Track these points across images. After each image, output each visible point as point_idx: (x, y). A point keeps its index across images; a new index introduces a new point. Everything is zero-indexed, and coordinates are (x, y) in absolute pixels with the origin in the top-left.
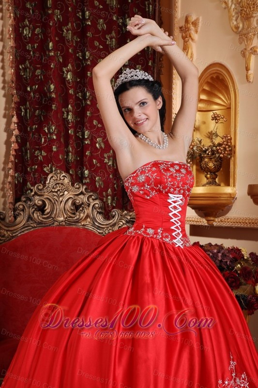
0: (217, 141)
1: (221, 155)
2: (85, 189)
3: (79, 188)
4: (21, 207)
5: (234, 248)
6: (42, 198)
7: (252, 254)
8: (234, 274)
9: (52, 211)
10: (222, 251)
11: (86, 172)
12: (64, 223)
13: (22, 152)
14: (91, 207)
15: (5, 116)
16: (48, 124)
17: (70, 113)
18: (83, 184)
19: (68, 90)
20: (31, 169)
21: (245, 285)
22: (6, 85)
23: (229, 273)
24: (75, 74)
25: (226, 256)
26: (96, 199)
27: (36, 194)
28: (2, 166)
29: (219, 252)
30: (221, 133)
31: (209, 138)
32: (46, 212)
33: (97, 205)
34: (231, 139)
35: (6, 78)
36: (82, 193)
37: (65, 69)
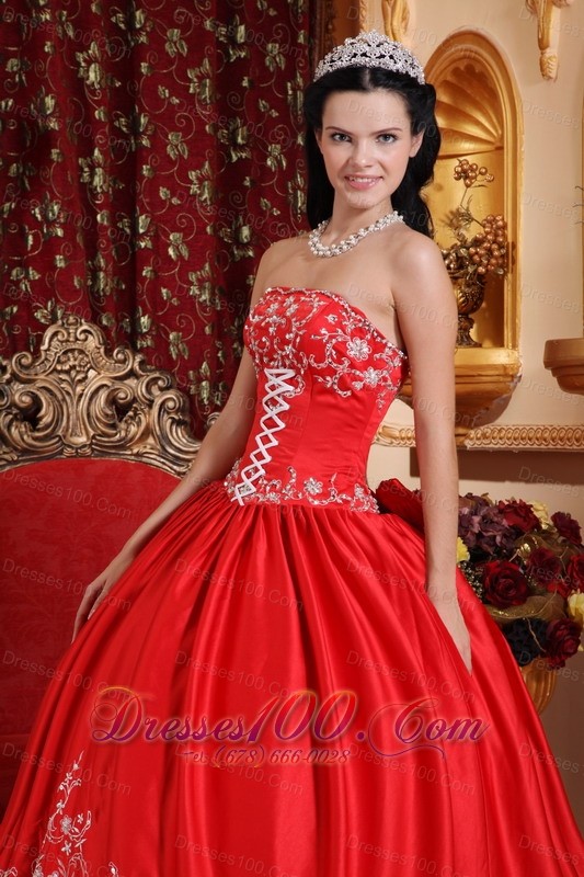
0: (472, 232)
1: (481, 270)
2: (141, 363)
3: (124, 361)
5: (515, 502)
6: (31, 388)
7: (559, 518)
8: (513, 566)
9: (57, 421)
10: (484, 511)
11: (144, 320)
14: (156, 408)
16: (42, 199)
17: (99, 171)
18: (135, 351)
19: (91, 111)
20: (3, 314)
21: (541, 594)
23: (498, 566)
24: (108, 67)
25: (492, 522)
26: (168, 388)
27: (15, 377)
29: (474, 513)
30: (480, 211)
31: (451, 225)
32: (42, 424)
33: (171, 404)
34: (504, 227)
36: (132, 374)
37: (81, 57)
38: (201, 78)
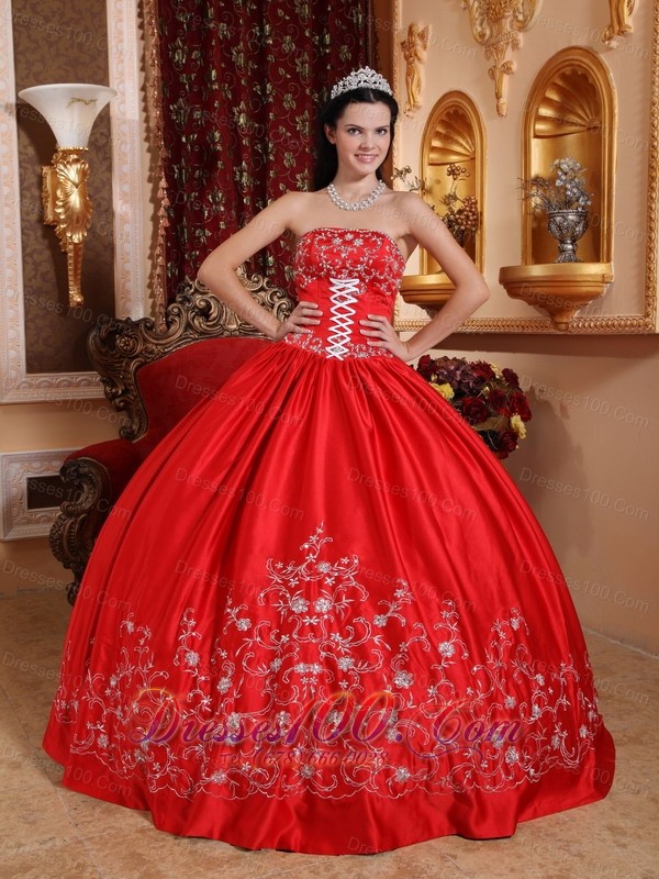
0: (457, 206)
1: (463, 228)
2: (267, 283)
3: (257, 282)
4: (176, 310)
5: (480, 363)
6: (205, 297)
7: (506, 372)
8: (479, 400)
9: (220, 315)
10: (463, 368)
11: (271, 259)
12: (237, 333)
13: (176, 231)
14: (276, 309)
15: (150, 180)
16: (213, 189)
17: (245, 174)
18: (265, 276)
19: (240, 140)
20: (190, 256)
21: (495, 416)
22: (151, 135)
23: (471, 400)
24: (251, 116)
25: (467, 374)
26: (282, 297)
27: (196, 290)
28: (149, 252)
29: (457, 369)
30: (461, 194)
31: (445, 203)
32: (211, 318)
33: (284, 306)
34: (476, 203)
35: (151, 125)
36: (262, 289)
37: (235, 110)
38: (303, 121)
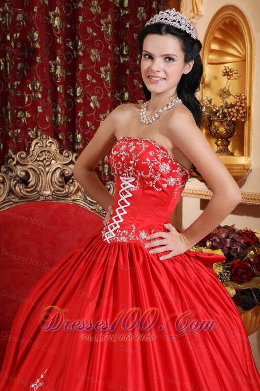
0: (231, 100)
1: (234, 119)
3: (68, 157)
4: (1, 178)
6: (25, 168)
9: (37, 184)
11: (79, 136)
13: (2, 113)
16: (32, 80)
17: (59, 67)
18: (73, 152)
19: (55, 39)
20: (13, 133)
24: (63, 19)
27: (18, 163)
30: (234, 90)
31: (221, 96)
32: (30, 185)
34: (245, 99)
36: (72, 162)
37: (51, 14)
38: (107, 24)
